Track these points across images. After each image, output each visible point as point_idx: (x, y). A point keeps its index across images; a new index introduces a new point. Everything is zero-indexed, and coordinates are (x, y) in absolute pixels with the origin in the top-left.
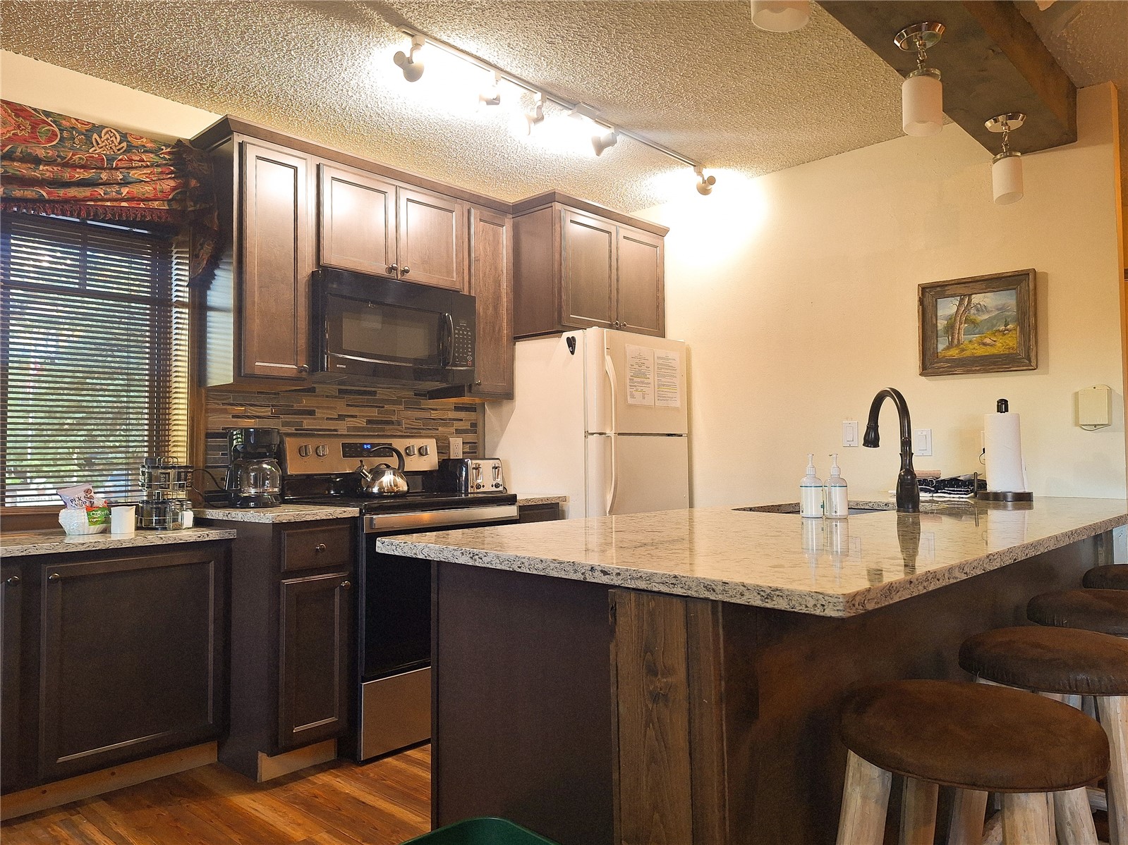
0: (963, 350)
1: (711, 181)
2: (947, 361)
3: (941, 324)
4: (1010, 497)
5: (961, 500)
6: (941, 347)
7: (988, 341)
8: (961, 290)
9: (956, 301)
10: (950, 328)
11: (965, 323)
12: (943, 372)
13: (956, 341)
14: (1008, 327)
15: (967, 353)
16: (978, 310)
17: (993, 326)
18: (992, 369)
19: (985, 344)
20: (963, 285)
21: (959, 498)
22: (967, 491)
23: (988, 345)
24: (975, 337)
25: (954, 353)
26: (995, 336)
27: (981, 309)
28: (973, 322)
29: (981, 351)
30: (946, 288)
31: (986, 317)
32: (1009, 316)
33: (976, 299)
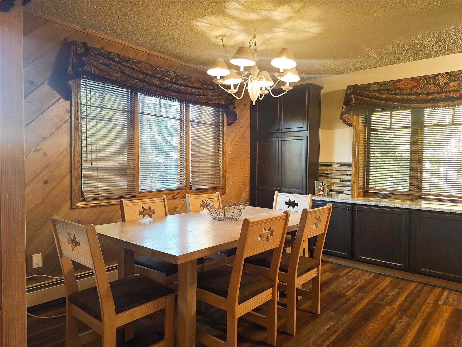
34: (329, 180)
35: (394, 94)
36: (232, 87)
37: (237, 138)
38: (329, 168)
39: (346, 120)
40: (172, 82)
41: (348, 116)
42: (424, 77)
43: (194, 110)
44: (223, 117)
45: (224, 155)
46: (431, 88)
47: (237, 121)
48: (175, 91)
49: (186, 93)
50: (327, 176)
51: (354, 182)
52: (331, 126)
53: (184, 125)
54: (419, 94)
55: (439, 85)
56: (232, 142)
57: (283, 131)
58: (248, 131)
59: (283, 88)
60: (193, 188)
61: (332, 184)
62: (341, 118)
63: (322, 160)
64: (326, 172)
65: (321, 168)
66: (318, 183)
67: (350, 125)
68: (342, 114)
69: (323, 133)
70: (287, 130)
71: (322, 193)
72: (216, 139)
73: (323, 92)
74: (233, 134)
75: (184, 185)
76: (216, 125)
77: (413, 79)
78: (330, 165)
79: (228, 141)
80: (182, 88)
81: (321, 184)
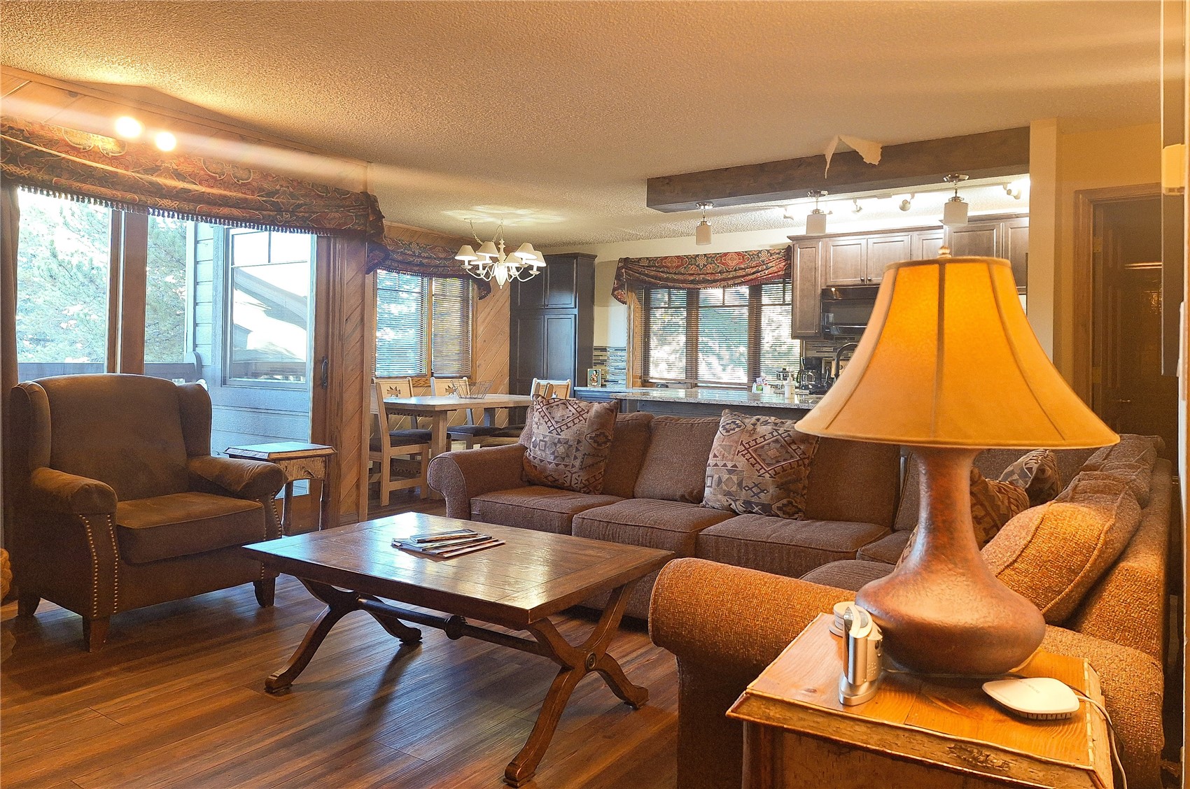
34: (603, 367)
35: (662, 272)
36: (481, 268)
37: (491, 314)
38: (604, 353)
39: (619, 297)
40: (415, 256)
41: (623, 293)
42: (687, 256)
43: (436, 285)
44: (473, 289)
45: (475, 336)
46: (693, 269)
47: (491, 294)
48: (417, 265)
49: (428, 266)
50: (602, 363)
51: (629, 370)
52: (605, 304)
53: (426, 300)
54: (682, 274)
55: (698, 266)
56: (485, 319)
57: (550, 306)
58: (508, 304)
59: (531, 272)
60: (435, 375)
61: (607, 372)
62: (613, 294)
63: (596, 344)
64: (601, 358)
65: (595, 353)
66: (591, 372)
67: (624, 303)
68: (614, 290)
69: (597, 310)
70: (554, 306)
71: (596, 384)
72: (463, 316)
73: (597, 261)
74: (487, 310)
75: (424, 371)
76: (465, 300)
77: (678, 257)
78: (604, 349)
79: (480, 320)
80: (425, 261)
81: (595, 372)
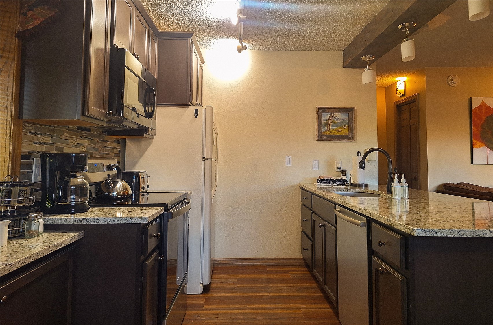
0: (331, 132)
1: (245, 48)
2: (326, 136)
3: (324, 122)
4: (363, 186)
5: (343, 186)
6: (323, 130)
7: (339, 130)
8: (331, 111)
9: (329, 115)
10: (327, 124)
11: (332, 123)
12: (324, 140)
13: (328, 129)
14: (346, 126)
15: (332, 134)
16: (336, 119)
17: (341, 125)
18: (341, 140)
19: (338, 131)
20: (332, 109)
21: (342, 186)
22: (344, 183)
23: (339, 131)
24: (335, 128)
25: (328, 133)
26: (341, 129)
27: (337, 119)
28: (334, 123)
29: (337, 133)
30: (326, 110)
31: (338, 121)
32: (346, 122)
33: (336, 115)
